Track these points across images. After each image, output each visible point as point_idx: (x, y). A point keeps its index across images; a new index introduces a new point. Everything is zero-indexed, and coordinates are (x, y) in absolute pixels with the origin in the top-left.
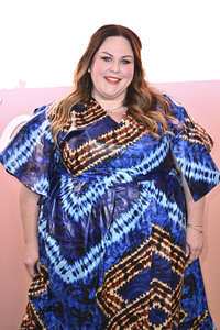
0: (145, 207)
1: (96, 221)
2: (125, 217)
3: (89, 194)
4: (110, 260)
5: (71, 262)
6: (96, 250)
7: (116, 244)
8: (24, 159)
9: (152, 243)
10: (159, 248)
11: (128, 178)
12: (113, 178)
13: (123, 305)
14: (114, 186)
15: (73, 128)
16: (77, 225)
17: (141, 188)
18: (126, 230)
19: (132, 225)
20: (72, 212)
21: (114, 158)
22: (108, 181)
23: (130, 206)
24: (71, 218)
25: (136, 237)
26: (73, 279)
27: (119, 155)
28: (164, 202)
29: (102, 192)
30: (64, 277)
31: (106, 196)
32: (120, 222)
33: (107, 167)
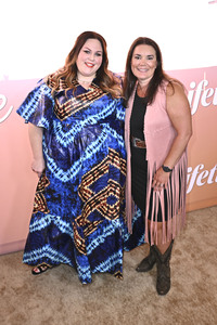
0: (105, 138)
1: (77, 146)
2: (94, 144)
3: (71, 131)
4: (85, 169)
5: (65, 170)
6: (77, 163)
7: (89, 160)
8: (33, 110)
9: (109, 159)
10: (113, 161)
11: (95, 122)
12: (86, 121)
13: (92, 195)
14: (86, 126)
15: (61, 90)
16: (66, 149)
17: (102, 127)
18: (95, 151)
19: (98, 148)
20: (62, 142)
21: (86, 108)
22: (82, 123)
23: (96, 138)
24: (62, 146)
25: (100, 155)
26: (67, 179)
27: (89, 107)
28: (115, 135)
29: (79, 130)
30: (62, 179)
31: (82, 132)
32: (91, 147)
33: (81, 114)
